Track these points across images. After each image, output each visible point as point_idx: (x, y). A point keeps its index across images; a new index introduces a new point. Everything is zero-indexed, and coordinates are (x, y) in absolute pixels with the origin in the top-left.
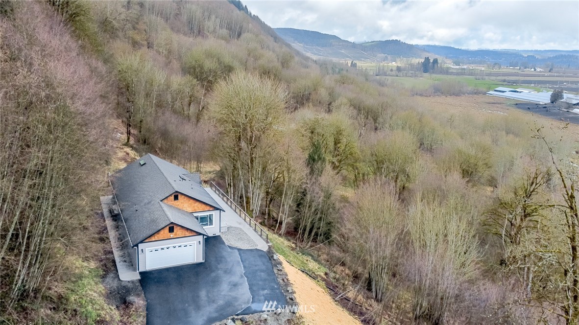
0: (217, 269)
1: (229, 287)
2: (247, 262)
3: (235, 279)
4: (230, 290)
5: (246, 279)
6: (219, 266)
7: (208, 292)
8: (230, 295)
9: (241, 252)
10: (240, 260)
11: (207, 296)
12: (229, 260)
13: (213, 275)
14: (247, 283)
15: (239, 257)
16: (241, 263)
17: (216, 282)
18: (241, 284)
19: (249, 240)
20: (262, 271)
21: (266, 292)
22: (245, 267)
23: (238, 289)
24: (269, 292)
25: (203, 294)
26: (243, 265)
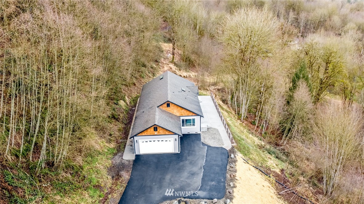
0: (186, 159)
1: (189, 175)
2: (210, 157)
3: (195, 169)
4: (188, 178)
5: (203, 170)
6: (188, 158)
7: (172, 177)
8: (186, 181)
9: (209, 148)
10: (205, 155)
11: (170, 180)
12: (197, 153)
13: (181, 164)
14: (202, 174)
15: (206, 152)
16: (205, 157)
17: (180, 170)
18: (198, 174)
19: (220, 140)
20: (218, 166)
21: (213, 183)
22: (206, 161)
23: (194, 177)
24: (215, 184)
25: (168, 177)
26: (206, 159)
